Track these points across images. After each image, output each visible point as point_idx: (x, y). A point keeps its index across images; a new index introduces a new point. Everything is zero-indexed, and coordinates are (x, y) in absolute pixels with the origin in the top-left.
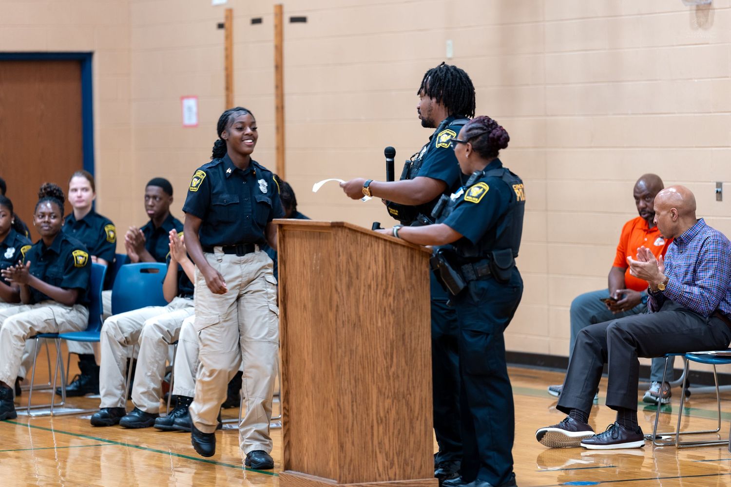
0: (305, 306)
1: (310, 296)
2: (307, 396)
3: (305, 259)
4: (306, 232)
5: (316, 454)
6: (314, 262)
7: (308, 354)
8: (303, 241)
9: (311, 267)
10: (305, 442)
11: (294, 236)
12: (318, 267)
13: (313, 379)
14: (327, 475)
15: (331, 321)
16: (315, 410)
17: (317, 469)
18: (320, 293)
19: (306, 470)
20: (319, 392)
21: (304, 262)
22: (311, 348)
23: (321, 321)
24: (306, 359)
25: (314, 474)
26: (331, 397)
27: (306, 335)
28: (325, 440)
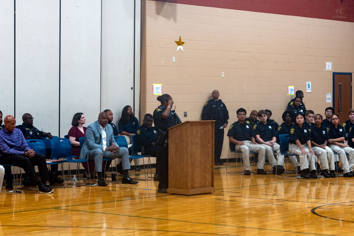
0: (197, 144)
1: (199, 141)
2: (197, 168)
3: (198, 131)
4: (198, 124)
5: (201, 182)
6: (202, 131)
7: (198, 156)
8: (197, 126)
9: (200, 133)
10: (196, 180)
11: (193, 125)
12: (204, 133)
13: (200, 163)
14: (205, 187)
15: (209, 146)
16: (200, 171)
17: (201, 186)
18: (204, 139)
19: (196, 188)
20: (202, 166)
21: (197, 132)
22: (199, 155)
23: (205, 147)
24: (197, 158)
25: (200, 188)
26: (208, 166)
27: (197, 151)
28: (205, 178)
